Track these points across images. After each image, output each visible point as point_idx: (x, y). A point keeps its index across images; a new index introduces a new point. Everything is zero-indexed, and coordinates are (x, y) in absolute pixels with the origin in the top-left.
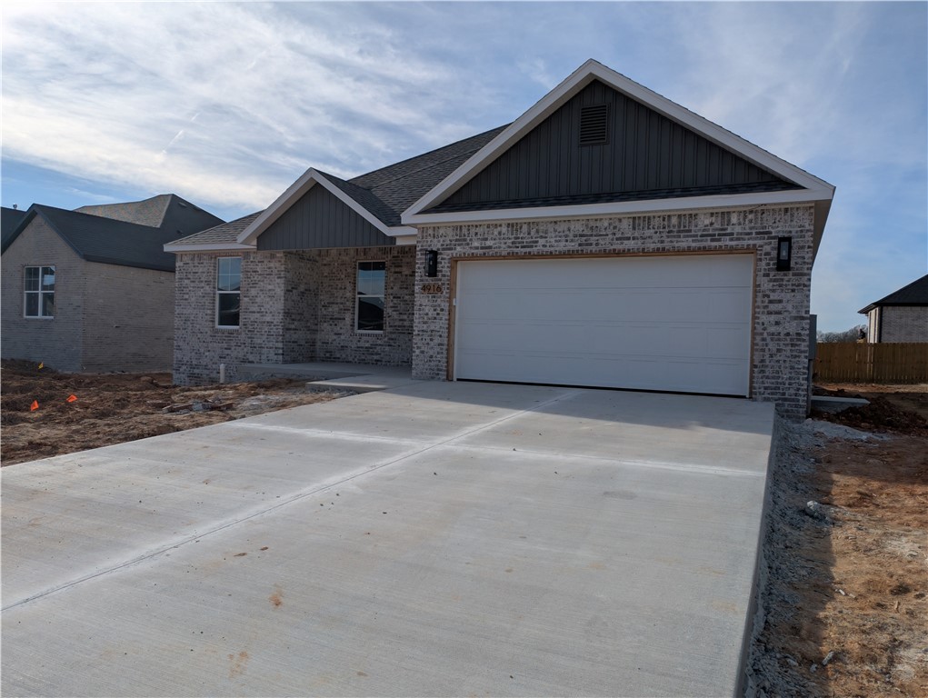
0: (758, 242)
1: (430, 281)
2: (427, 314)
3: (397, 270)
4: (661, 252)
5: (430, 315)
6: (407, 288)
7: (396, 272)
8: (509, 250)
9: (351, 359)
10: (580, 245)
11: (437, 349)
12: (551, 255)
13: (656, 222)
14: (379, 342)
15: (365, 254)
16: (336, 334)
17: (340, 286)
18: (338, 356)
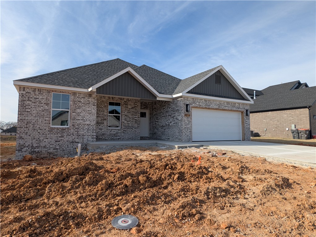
0: (244, 110)
1: (187, 113)
4: (231, 110)
5: (187, 123)
6: (130, 113)
7: (125, 107)
8: (205, 106)
9: (107, 139)
10: (218, 107)
11: (189, 133)
12: (213, 109)
13: (230, 104)
14: (119, 132)
15: (112, 99)
16: (99, 129)
17: (101, 110)
18: (101, 138)
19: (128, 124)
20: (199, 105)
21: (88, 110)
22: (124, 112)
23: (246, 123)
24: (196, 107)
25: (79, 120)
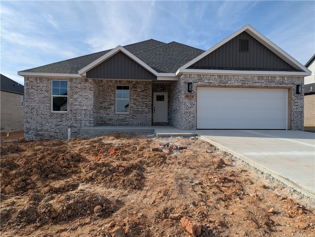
0: (292, 86)
1: (189, 94)
2: (188, 106)
3: (135, 89)
4: (266, 87)
5: (189, 106)
6: (139, 96)
7: (134, 90)
8: (218, 84)
9: (115, 124)
10: (242, 84)
11: (192, 119)
12: (233, 87)
13: (265, 78)
14: (128, 117)
15: (120, 83)
16: (107, 114)
17: (108, 95)
18: (108, 123)
19: (137, 108)
20: (208, 83)
21: (85, 96)
22: (133, 96)
23: (296, 104)
24: (205, 86)
25: (77, 105)
